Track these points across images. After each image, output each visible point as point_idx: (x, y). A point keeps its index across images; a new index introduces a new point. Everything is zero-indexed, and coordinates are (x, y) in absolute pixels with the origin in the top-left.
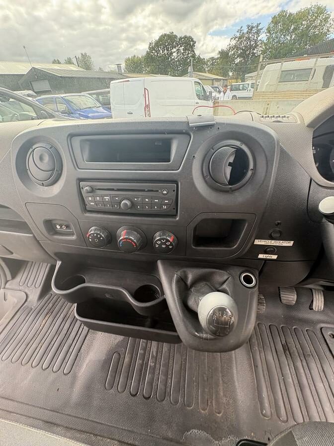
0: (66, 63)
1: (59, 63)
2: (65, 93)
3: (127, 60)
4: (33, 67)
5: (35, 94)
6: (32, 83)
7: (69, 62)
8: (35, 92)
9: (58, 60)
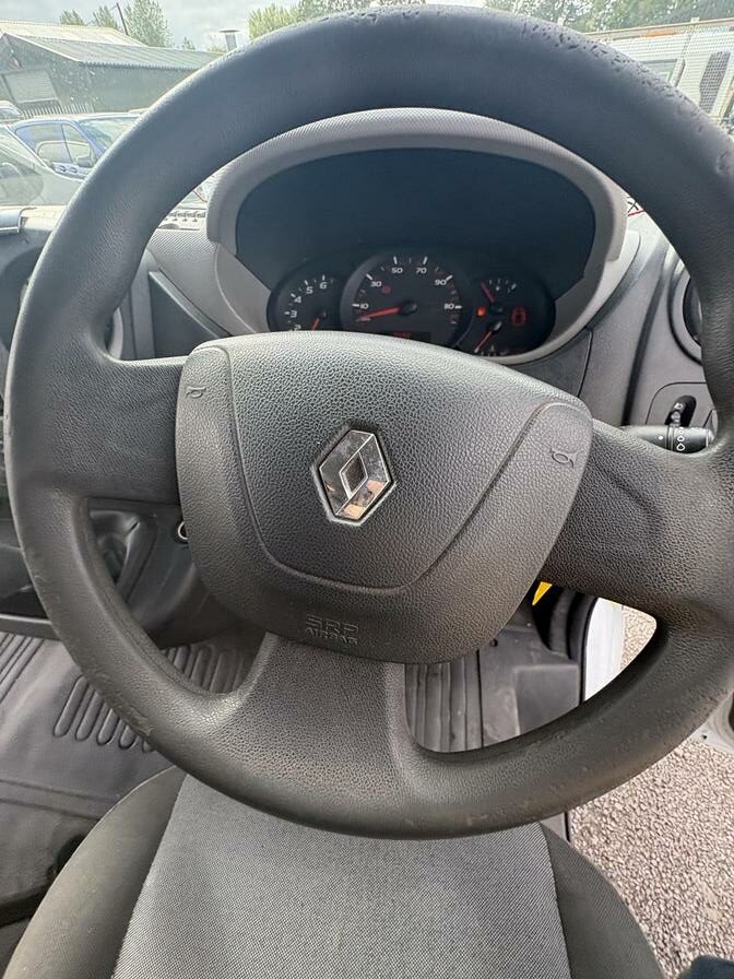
0: (97, 23)
1: (79, 23)
2: (95, 111)
3: (254, 19)
4: (5, 34)
5: (15, 112)
6: (7, 77)
7: (105, 20)
8: (20, 107)
9: (75, 15)
